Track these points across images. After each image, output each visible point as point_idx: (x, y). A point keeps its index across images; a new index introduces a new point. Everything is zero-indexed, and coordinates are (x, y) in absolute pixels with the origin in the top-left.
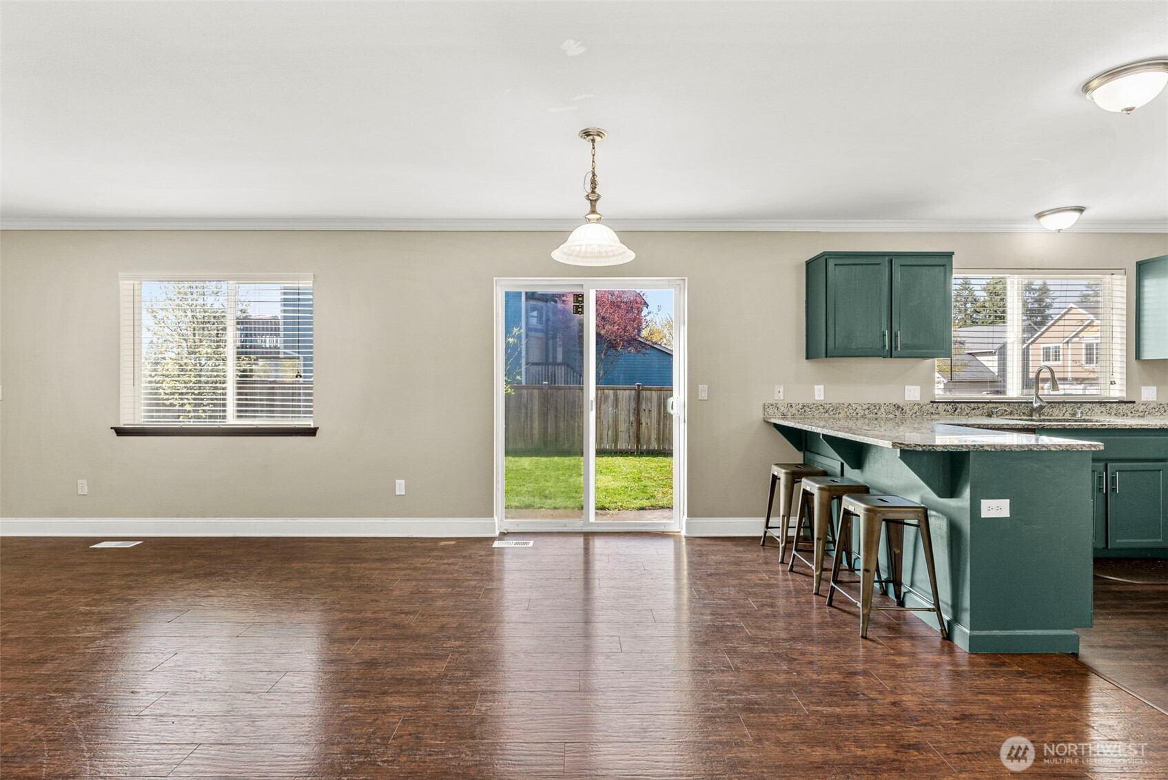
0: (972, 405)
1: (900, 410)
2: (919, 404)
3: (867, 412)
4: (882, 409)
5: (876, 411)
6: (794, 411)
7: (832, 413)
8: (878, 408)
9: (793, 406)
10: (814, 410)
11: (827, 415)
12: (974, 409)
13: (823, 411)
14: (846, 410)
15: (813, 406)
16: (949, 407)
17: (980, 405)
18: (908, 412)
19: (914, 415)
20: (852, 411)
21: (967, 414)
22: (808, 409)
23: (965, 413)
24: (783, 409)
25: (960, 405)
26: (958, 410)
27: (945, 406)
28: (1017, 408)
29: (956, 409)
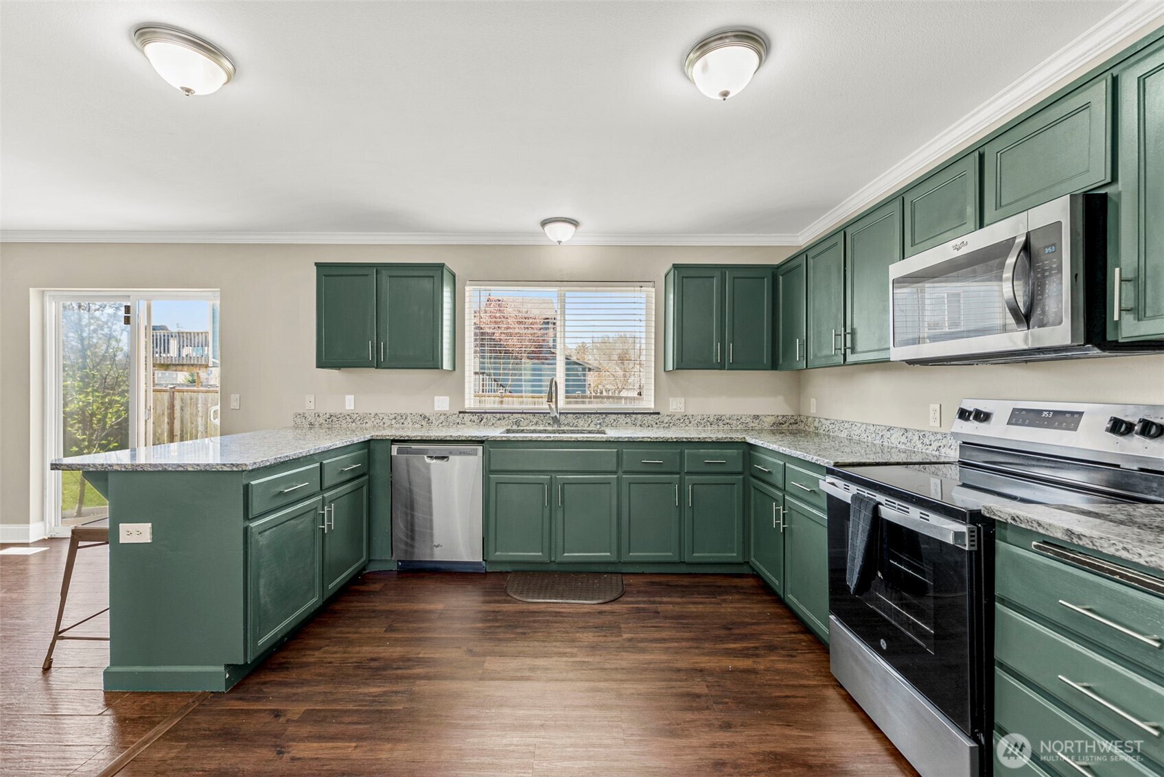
0: (498, 416)
1: (427, 420)
2: (445, 415)
3: (393, 422)
4: (409, 419)
5: (402, 421)
6: (321, 420)
7: (359, 423)
8: (404, 418)
9: (321, 415)
10: (341, 419)
11: (354, 424)
12: (499, 419)
13: (350, 420)
14: (373, 419)
15: (341, 416)
16: (475, 418)
17: (506, 416)
18: (434, 422)
19: (440, 425)
20: (378, 421)
21: (493, 424)
22: (335, 419)
23: (490, 424)
24: (310, 418)
25: (485, 416)
26: (484, 420)
27: (471, 417)
28: (542, 418)
29: (482, 420)
